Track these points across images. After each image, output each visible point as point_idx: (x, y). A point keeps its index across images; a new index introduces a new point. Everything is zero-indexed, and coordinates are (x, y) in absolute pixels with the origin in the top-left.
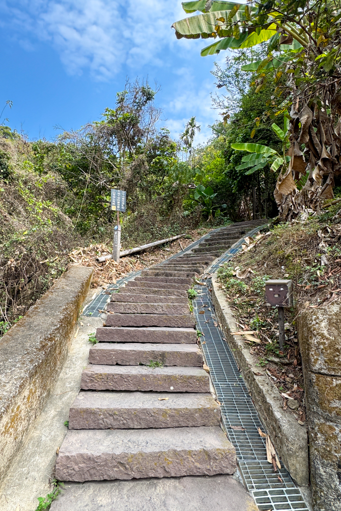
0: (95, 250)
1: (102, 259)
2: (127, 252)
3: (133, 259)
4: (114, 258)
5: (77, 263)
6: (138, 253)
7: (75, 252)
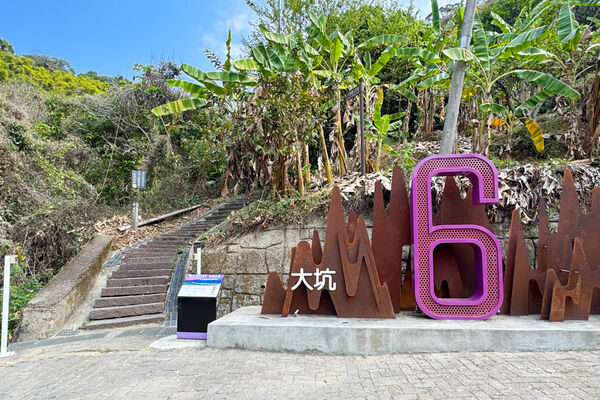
0: (117, 222)
1: (122, 229)
2: (145, 222)
3: (150, 228)
4: (133, 228)
5: (101, 233)
6: (156, 222)
7: (99, 223)
